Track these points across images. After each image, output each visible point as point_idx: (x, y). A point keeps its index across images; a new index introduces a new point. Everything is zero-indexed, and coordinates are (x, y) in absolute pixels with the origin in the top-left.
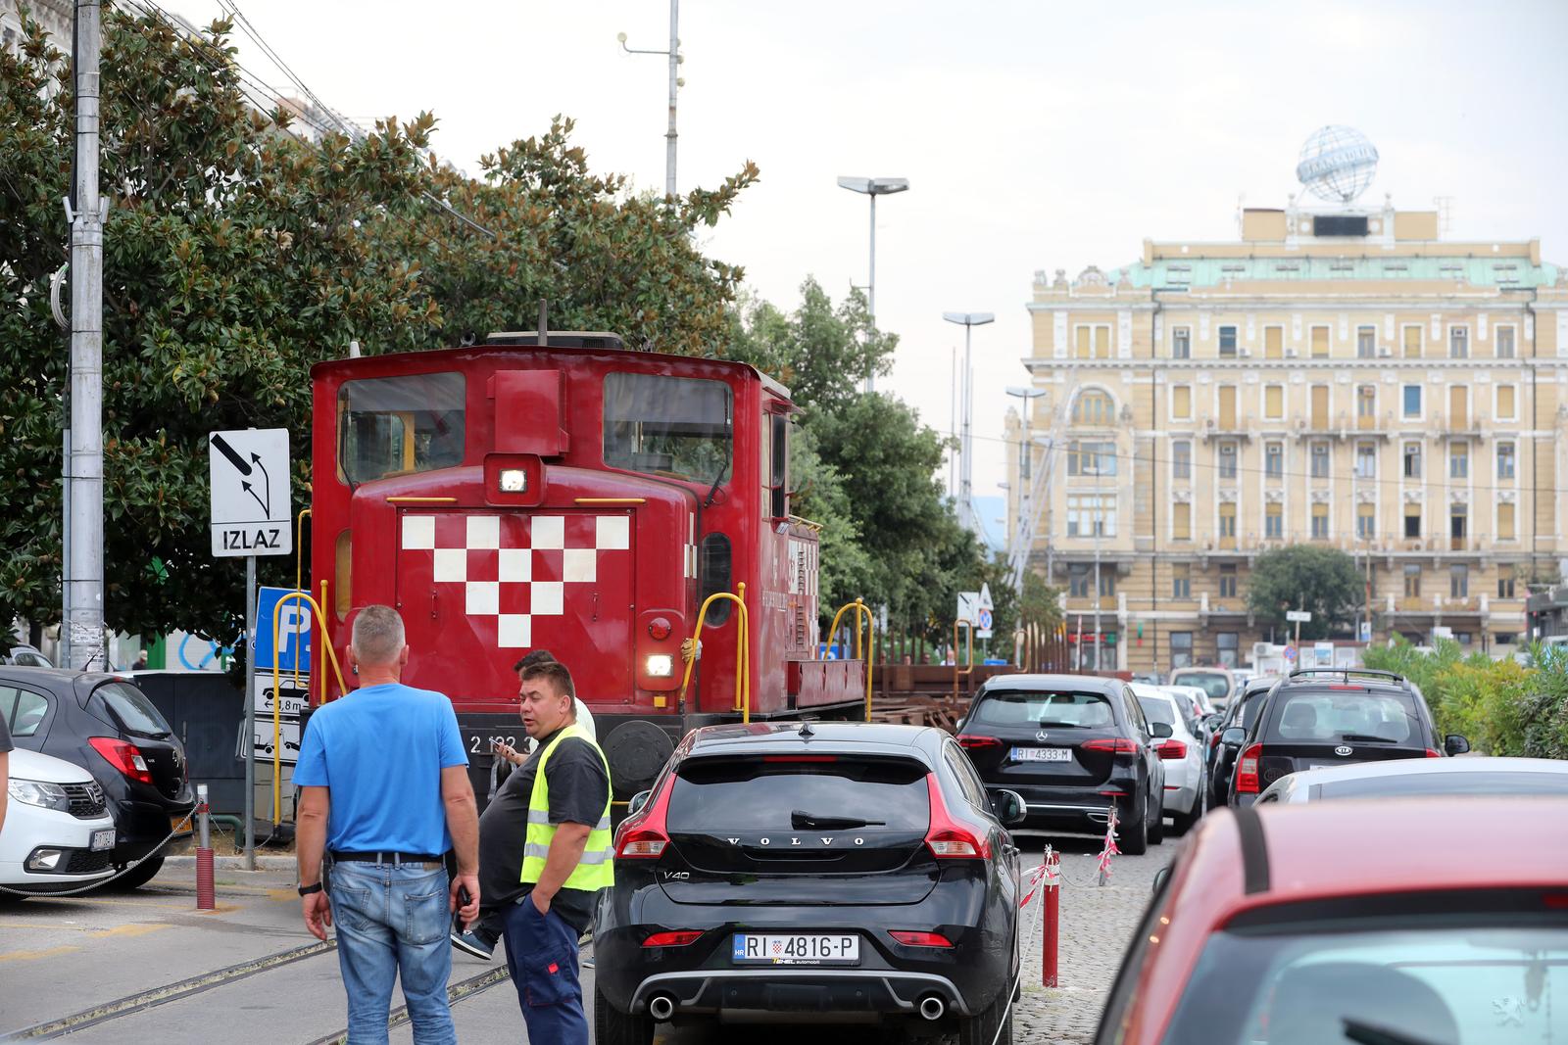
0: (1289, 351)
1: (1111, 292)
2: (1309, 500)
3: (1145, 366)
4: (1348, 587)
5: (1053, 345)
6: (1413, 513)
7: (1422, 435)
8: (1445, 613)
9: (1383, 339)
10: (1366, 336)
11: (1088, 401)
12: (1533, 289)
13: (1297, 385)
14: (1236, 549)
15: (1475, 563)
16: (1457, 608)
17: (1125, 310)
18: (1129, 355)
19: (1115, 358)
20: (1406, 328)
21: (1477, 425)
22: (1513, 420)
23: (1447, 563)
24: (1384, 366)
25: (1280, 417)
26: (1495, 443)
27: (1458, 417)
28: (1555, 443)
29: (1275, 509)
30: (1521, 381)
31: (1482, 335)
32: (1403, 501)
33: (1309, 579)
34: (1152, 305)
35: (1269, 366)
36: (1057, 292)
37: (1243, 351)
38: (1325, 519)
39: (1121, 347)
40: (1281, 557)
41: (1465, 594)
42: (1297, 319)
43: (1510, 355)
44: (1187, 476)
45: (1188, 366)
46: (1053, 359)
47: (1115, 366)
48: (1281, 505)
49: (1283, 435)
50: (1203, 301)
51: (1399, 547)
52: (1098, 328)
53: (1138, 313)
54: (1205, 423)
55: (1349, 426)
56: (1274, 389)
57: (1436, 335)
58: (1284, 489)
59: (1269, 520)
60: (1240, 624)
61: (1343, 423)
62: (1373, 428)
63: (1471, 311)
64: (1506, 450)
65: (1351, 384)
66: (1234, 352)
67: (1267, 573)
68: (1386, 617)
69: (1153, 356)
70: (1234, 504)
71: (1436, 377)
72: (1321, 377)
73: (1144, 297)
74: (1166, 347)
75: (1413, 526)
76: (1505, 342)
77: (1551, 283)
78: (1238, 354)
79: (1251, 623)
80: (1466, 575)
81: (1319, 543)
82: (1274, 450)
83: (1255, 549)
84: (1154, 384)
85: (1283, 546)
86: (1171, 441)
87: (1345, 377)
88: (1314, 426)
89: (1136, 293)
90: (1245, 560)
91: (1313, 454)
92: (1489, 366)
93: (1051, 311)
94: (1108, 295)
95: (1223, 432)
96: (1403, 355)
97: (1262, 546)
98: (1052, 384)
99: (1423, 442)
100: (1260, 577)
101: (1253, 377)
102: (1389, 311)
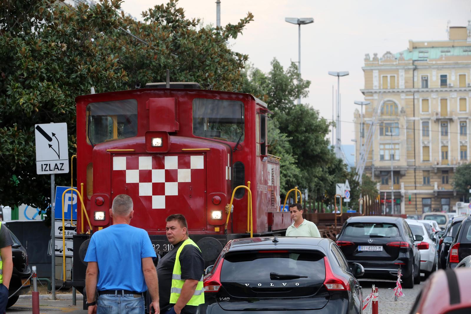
0: (469, 84)
1: (396, 62)
3: (410, 91)
5: (373, 84)
11: (387, 106)
14: (448, 165)
17: (402, 69)
18: (404, 87)
19: (398, 88)
25: (466, 111)
29: (464, 148)
34: (412, 67)
35: (460, 91)
36: (374, 62)
37: (450, 84)
39: (400, 84)
40: (468, 167)
44: (428, 135)
45: (427, 91)
46: (373, 89)
47: (398, 92)
48: (466, 146)
49: (467, 118)
50: (433, 65)
52: (391, 77)
53: (407, 70)
54: (435, 114)
56: (463, 99)
58: (468, 140)
59: (461, 152)
60: (450, 195)
66: (446, 85)
67: (461, 174)
69: (413, 87)
70: (447, 147)
73: (409, 63)
74: (419, 83)
78: (448, 86)
79: (455, 194)
82: (463, 124)
83: (456, 164)
84: (414, 99)
85: (468, 163)
86: (421, 121)
89: (406, 62)
90: (452, 169)
93: (372, 70)
94: (395, 63)
95: (442, 117)
97: (459, 163)
98: (373, 99)
100: (458, 176)
101: (454, 95)
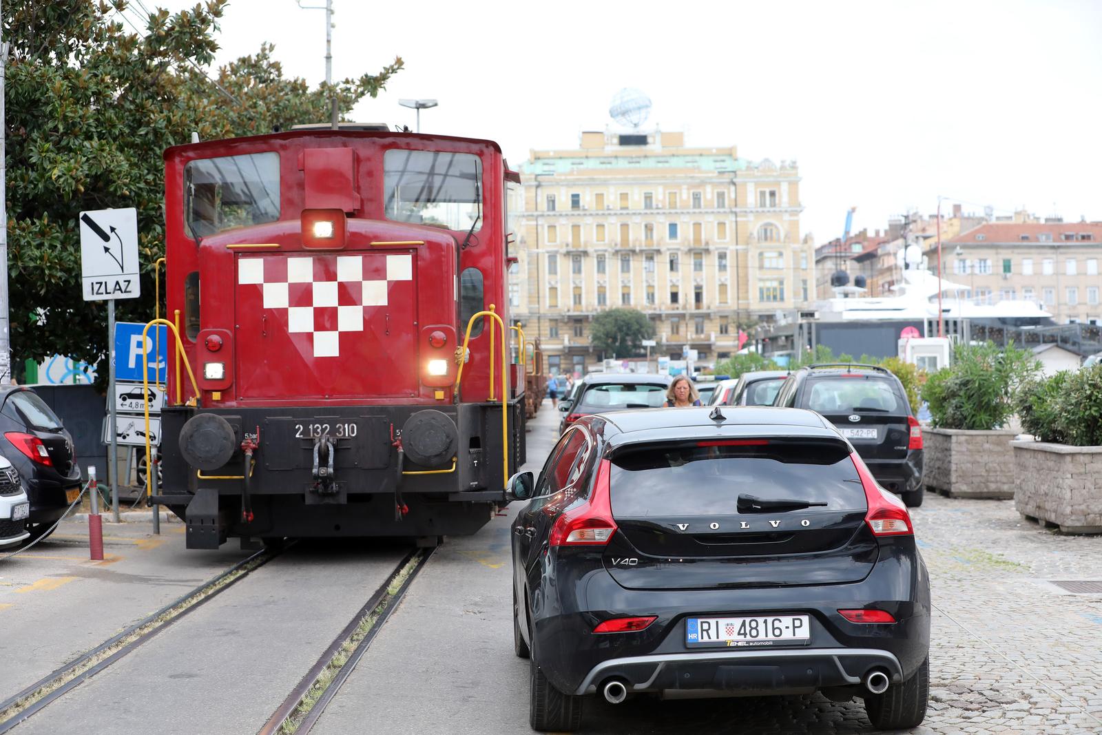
0: (608, 206)
2: (620, 285)
3: (532, 216)
4: (643, 330)
6: (674, 290)
7: (678, 249)
8: (692, 343)
9: (657, 200)
10: (648, 198)
12: (734, 172)
13: (612, 224)
14: (582, 311)
15: (707, 316)
16: (699, 339)
18: (523, 210)
19: (516, 212)
20: (670, 193)
21: (707, 243)
22: (725, 241)
23: (693, 316)
24: (658, 213)
25: (604, 241)
26: (716, 253)
27: (697, 239)
28: (747, 252)
29: (602, 289)
30: (729, 221)
31: (709, 196)
32: (669, 284)
33: (622, 326)
34: (535, 183)
35: (597, 214)
37: (584, 206)
38: (629, 294)
39: (519, 206)
40: (608, 315)
41: (702, 332)
42: (612, 189)
43: (723, 206)
44: (555, 273)
45: (554, 215)
48: (605, 287)
49: (606, 251)
50: (562, 181)
51: (668, 309)
53: (528, 187)
54: (564, 245)
55: (640, 245)
56: (601, 226)
57: (685, 196)
58: (607, 279)
59: (599, 295)
60: (585, 351)
61: (637, 244)
62: (653, 245)
63: (703, 183)
64: (722, 256)
65: (641, 223)
66: (578, 207)
67: (600, 324)
68: (662, 346)
69: (536, 210)
70: (581, 288)
71: (686, 218)
72: (625, 220)
73: (530, 179)
74: (543, 205)
75: (674, 297)
76: (721, 200)
77: (744, 168)
78: (581, 208)
79: (591, 350)
80: (703, 322)
81: (626, 307)
82: (601, 258)
83: (592, 311)
84: (537, 225)
85: (607, 309)
86: (547, 255)
87: (637, 219)
88: (622, 245)
89: (527, 177)
90: (587, 317)
91: (622, 260)
92: (713, 213)
95: (574, 250)
96: (667, 207)
97: (596, 310)
99: (679, 253)
100: (597, 325)
101: (589, 220)
102: (659, 184)
